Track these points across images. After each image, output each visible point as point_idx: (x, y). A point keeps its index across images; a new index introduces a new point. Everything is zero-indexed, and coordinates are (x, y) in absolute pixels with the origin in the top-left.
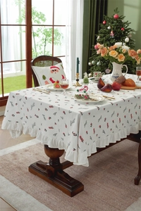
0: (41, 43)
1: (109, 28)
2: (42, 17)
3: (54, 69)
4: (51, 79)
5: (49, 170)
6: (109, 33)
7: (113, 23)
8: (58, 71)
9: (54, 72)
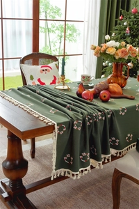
0: (56, 39)
1: (125, 24)
2: (58, 11)
3: (44, 68)
4: (39, 80)
6: (125, 30)
7: (130, 18)
8: (49, 71)
9: (44, 72)
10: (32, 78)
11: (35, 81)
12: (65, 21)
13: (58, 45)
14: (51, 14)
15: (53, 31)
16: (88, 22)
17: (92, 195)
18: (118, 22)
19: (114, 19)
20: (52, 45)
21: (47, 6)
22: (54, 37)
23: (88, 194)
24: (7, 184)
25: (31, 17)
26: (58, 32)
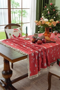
0: (18, 16)
1: (47, 10)
2: (18, 4)
3: (15, 30)
4: (13, 35)
6: (48, 12)
7: (49, 7)
8: (17, 31)
9: (15, 32)
10: (10, 34)
11: (12, 36)
12: (22, 9)
13: (18, 19)
14: (15, 5)
15: (16, 13)
16: (31, 9)
17: (39, 83)
18: (44, 9)
20: (16, 19)
21: (13, 2)
22: (17, 15)
23: (37, 82)
26: (18, 13)
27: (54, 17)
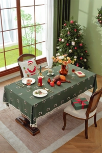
1: (67, 29)
3: (30, 63)
4: (28, 69)
5: (24, 123)
6: (67, 32)
7: (70, 26)
8: (32, 64)
9: (30, 65)
10: (24, 68)
11: (26, 69)
12: (35, 26)
16: (47, 24)
19: (61, 26)
22: (28, 30)
23: (54, 119)
24: (23, 119)
25: (17, 28)
27: (76, 39)
